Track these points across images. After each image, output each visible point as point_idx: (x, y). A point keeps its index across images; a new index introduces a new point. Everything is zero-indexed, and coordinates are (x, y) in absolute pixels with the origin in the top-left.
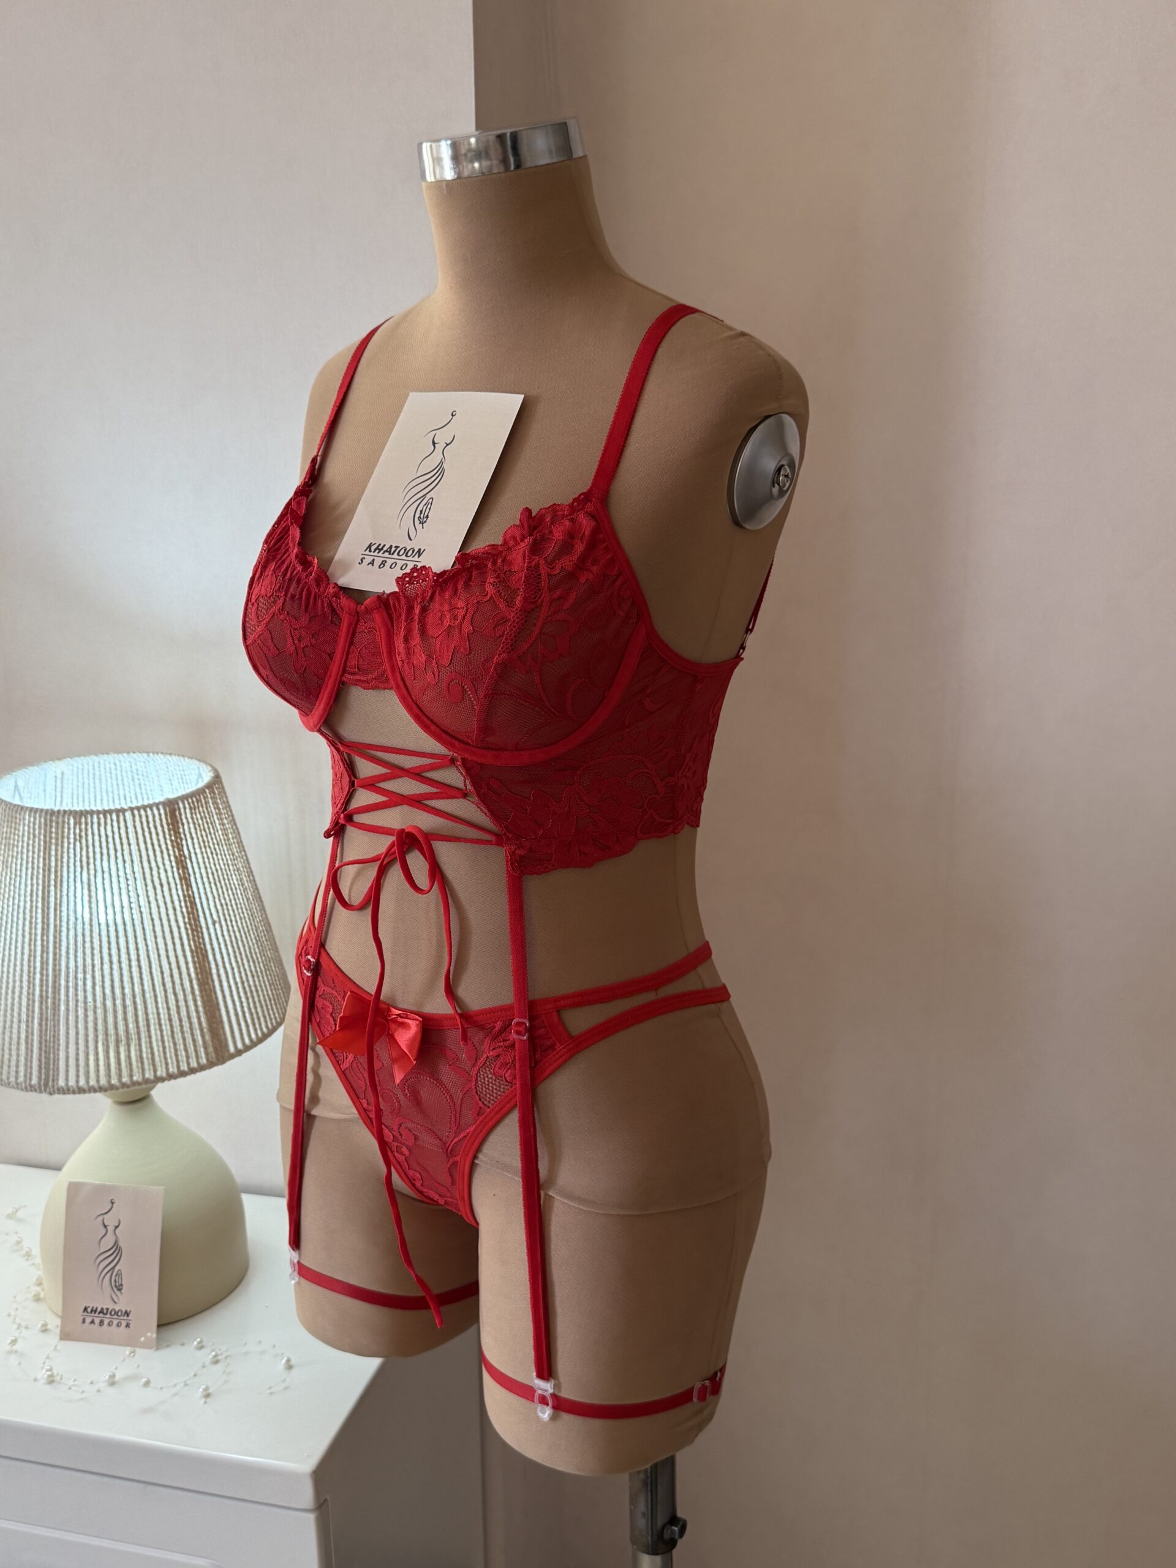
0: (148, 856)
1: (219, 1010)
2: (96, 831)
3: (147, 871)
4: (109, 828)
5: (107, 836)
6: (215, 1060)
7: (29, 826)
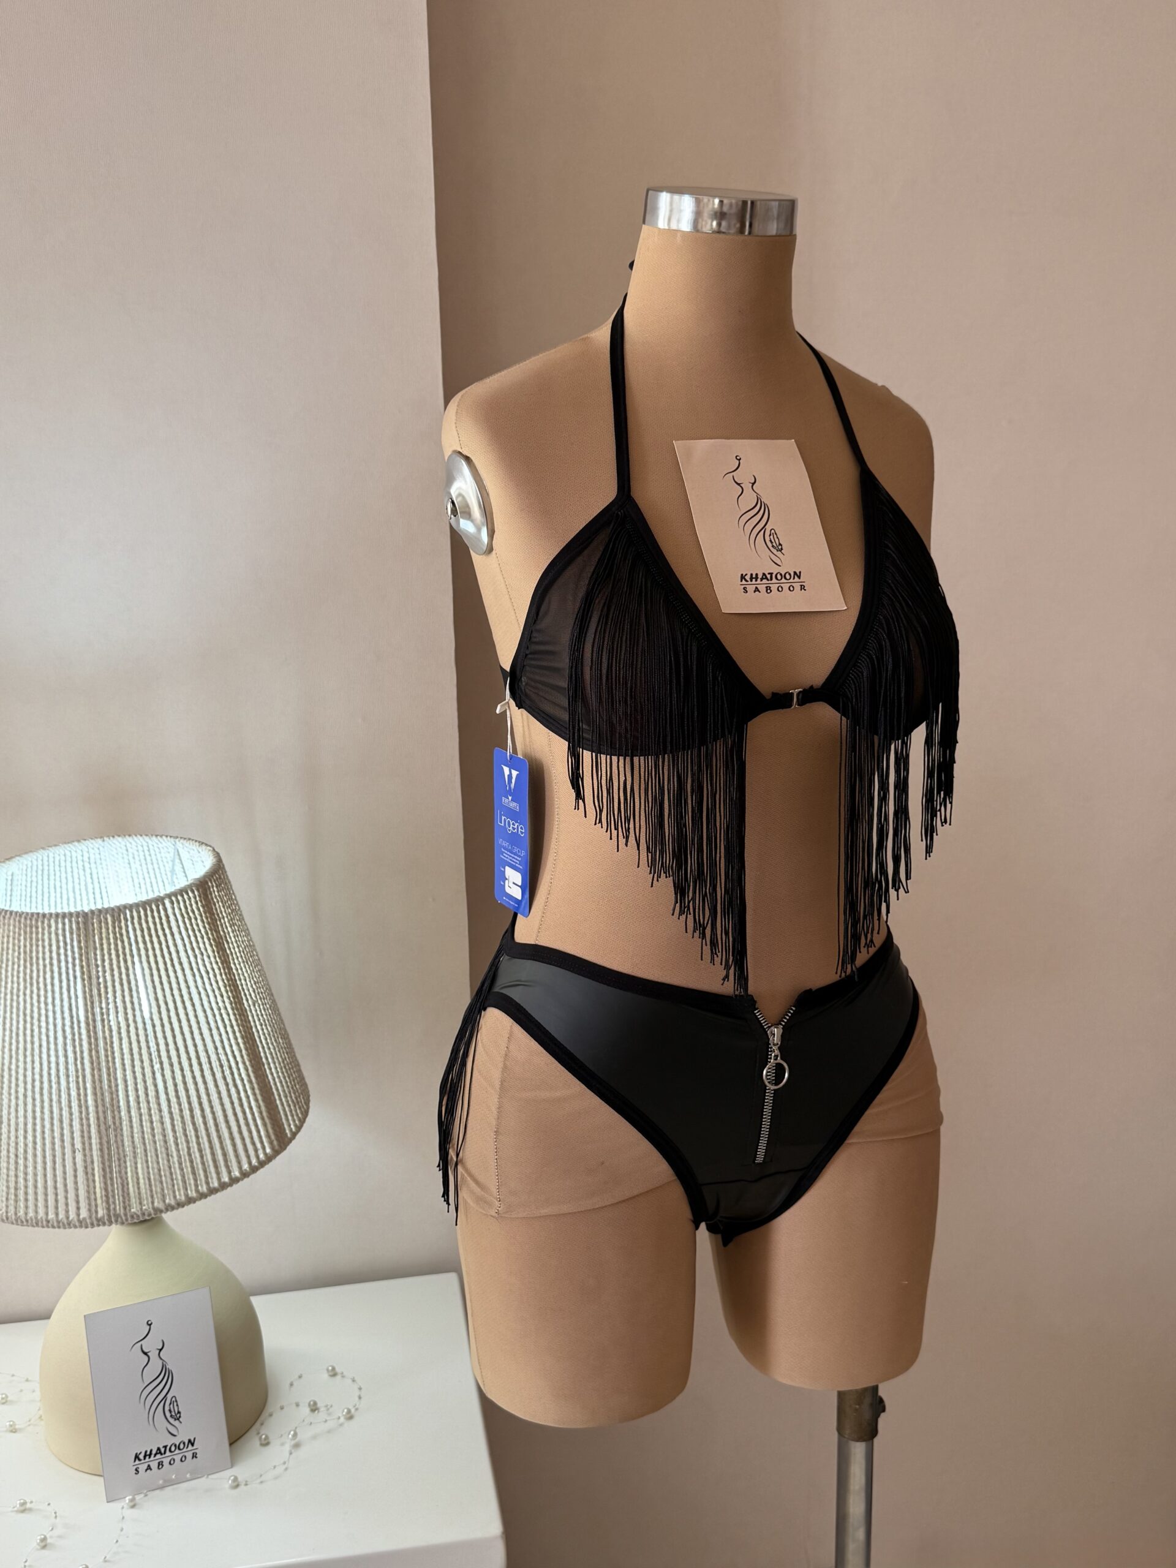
0: (191, 943)
1: (273, 1094)
2: (137, 926)
3: (192, 959)
4: (150, 919)
5: (149, 929)
6: (277, 1147)
7: (57, 934)
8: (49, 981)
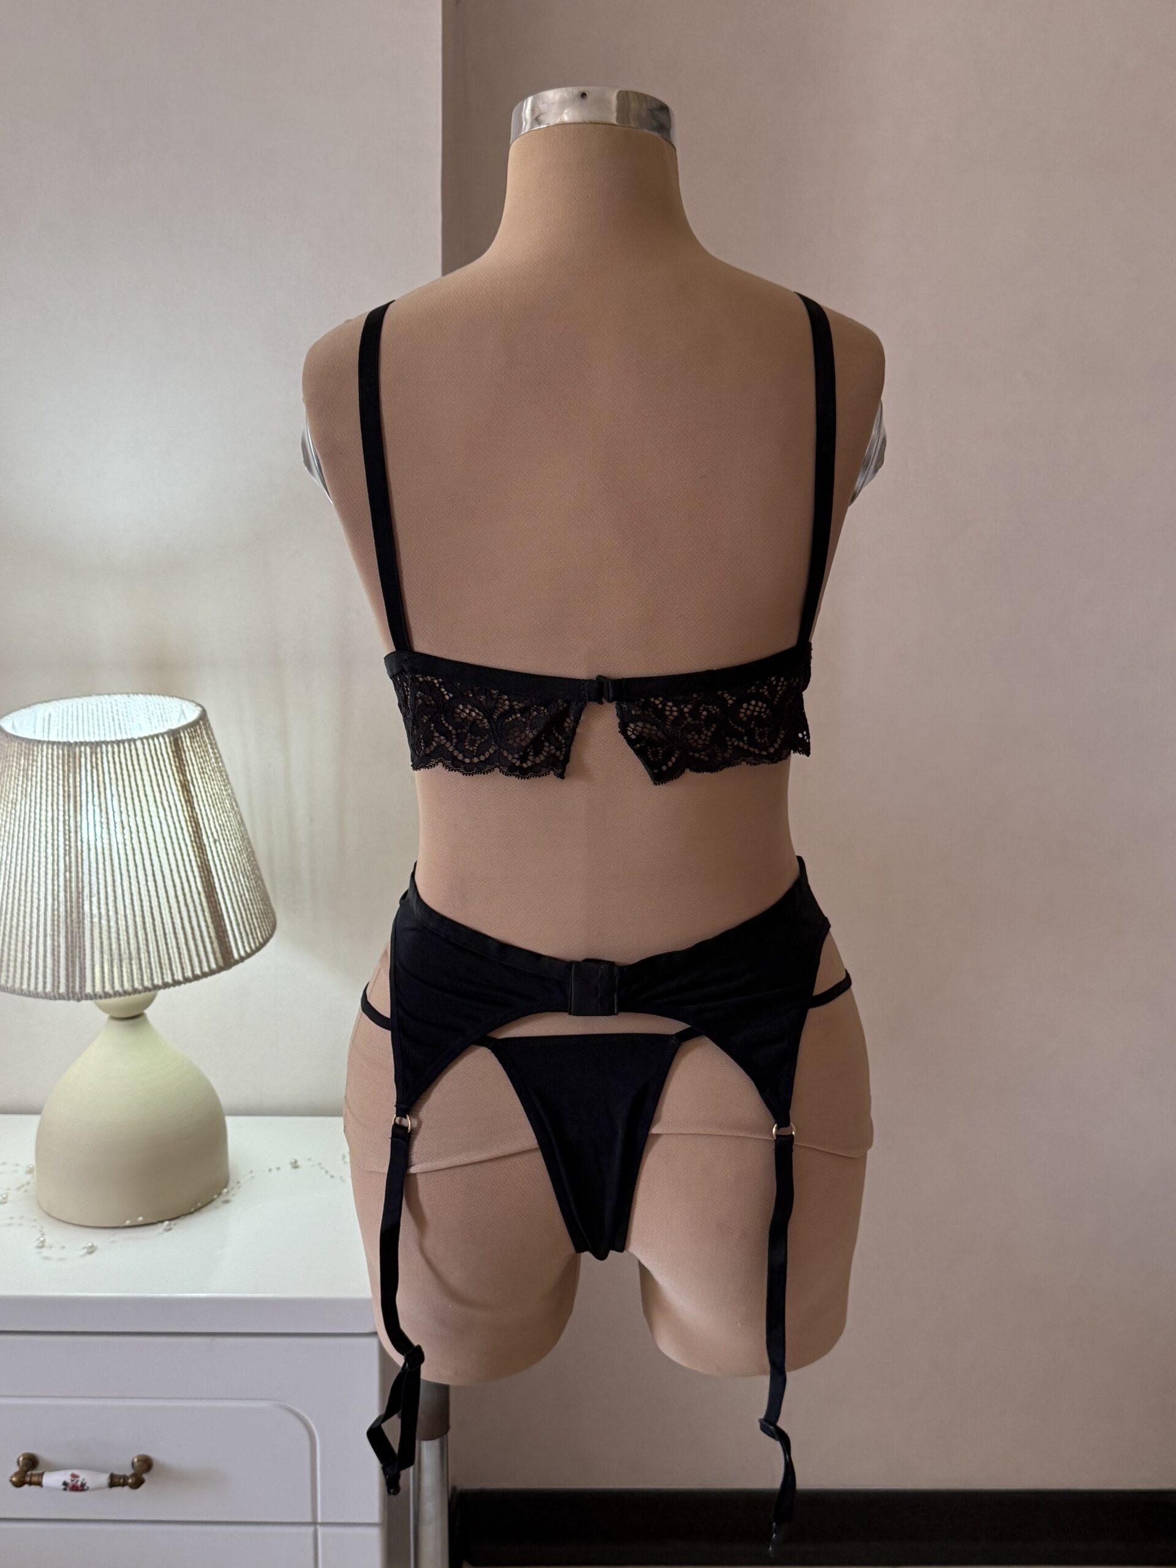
0: (157, 780)
1: (224, 920)
3: (157, 794)
4: (122, 755)
6: (222, 965)
7: (47, 758)
8: (38, 795)
